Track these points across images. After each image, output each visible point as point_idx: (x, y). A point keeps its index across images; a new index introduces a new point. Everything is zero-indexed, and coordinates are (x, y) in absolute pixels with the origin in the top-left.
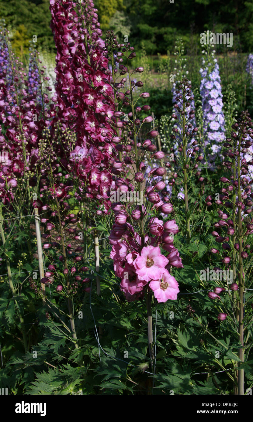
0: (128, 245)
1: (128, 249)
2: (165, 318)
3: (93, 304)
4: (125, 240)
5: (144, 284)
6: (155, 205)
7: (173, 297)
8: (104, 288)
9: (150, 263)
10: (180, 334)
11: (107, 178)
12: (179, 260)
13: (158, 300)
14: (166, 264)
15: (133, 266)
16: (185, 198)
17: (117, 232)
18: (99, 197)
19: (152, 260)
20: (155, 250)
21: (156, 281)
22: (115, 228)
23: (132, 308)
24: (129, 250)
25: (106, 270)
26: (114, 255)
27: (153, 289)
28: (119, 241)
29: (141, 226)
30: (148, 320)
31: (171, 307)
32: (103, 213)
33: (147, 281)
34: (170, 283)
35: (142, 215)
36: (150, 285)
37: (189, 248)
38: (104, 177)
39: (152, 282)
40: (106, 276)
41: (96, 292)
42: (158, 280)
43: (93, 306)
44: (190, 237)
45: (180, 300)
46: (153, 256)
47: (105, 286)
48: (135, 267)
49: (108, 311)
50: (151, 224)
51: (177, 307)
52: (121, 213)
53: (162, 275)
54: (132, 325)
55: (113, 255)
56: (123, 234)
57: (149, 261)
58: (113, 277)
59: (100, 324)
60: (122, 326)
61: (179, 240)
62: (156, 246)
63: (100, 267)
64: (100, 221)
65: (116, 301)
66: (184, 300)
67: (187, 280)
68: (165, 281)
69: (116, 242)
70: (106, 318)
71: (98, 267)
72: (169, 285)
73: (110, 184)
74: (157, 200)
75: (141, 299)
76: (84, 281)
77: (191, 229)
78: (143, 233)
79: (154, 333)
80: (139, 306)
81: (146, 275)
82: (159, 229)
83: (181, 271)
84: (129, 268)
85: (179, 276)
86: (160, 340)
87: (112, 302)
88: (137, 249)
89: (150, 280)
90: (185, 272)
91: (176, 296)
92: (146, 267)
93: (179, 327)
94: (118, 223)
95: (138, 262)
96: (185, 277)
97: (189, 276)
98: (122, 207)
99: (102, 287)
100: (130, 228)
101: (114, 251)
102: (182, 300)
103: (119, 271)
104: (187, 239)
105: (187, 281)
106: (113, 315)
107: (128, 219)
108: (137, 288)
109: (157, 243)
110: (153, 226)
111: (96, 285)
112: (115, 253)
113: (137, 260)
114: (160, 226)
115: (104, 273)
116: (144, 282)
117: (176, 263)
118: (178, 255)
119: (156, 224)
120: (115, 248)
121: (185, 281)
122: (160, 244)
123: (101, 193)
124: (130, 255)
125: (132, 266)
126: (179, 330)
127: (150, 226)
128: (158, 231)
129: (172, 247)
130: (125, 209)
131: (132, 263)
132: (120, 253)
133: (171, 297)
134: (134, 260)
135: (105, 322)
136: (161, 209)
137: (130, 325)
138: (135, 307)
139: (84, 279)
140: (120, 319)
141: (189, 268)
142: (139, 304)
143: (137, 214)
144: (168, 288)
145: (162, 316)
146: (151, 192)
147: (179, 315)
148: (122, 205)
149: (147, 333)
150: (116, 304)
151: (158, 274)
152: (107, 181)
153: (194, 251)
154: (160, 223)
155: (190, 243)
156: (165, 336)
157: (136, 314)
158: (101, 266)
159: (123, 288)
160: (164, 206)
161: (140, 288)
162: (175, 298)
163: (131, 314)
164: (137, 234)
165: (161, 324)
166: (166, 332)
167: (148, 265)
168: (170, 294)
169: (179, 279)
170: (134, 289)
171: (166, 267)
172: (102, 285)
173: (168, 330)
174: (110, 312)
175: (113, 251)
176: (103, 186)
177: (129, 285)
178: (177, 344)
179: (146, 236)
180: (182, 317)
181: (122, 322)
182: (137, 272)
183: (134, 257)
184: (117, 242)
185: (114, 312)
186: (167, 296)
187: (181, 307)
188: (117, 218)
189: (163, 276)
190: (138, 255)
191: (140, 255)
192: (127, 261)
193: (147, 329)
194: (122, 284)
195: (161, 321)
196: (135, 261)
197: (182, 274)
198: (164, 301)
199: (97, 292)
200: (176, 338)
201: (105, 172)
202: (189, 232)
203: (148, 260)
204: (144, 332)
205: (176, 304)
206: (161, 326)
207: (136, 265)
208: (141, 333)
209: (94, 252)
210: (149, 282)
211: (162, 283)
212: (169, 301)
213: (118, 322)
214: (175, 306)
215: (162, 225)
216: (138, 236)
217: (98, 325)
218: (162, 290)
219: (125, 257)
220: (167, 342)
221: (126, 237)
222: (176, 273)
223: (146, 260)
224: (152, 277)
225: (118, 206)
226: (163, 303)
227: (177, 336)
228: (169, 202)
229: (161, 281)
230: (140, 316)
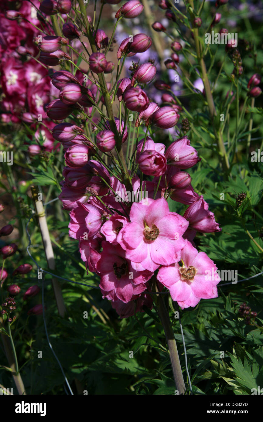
0: (102, 206)
1: (101, 212)
2: (203, 338)
3: (54, 336)
4: (94, 196)
5: (146, 278)
6: (142, 114)
7: (209, 293)
8: (72, 300)
9: (151, 233)
10: (237, 366)
11: (39, 76)
12: (209, 217)
13: (180, 304)
14: (184, 230)
15: (119, 245)
16: (204, 90)
17: (75, 183)
18: (29, 117)
19: (155, 227)
20: (156, 205)
21: (169, 268)
22: (69, 175)
23: (135, 329)
24: (106, 214)
25: (70, 263)
26: (76, 230)
27: (167, 284)
28: (82, 199)
29: (120, 163)
30: (168, 348)
31: (211, 313)
32: (43, 148)
33: (152, 270)
34: (199, 266)
35: (119, 140)
36: (158, 278)
37: (230, 189)
38: (32, 75)
39: (162, 270)
40: (72, 276)
41: (56, 312)
42: (173, 265)
43: (53, 340)
44: (228, 165)
45: (227, 298)
46: (155, 219)
47: (74, 296)
48: (123, 246)
49: (87, 345)
50: (140, 154)
51: (225, 312)
52: (76, 143)
53: (179, 253)
54: (141, 364)
55: (74, 229)
56: (90, 184)
57: (148, 229)
58: (85, 275)
59: (76, 374)
60: (121, 369)
61: (208, 176)
62: (159, 197)
63: (56, 260)
64: (40, 167)
65: (102, 322)
66: (235, 297)
67: (235, 255)
68: (187, 263)
69: (75, 203)
70: (86, 360)
71: (51, 259)
72: (197, 270)
73: (47, 87)
74: (142, 104)
75: (146, 308)
76: (28, 292)
77: (227, 150)
78: (127, 177)
79: (185, 374)
80: (147, 322)
81: (148, 259)
82: (157, 161)
83: (221, 237)
84: (111, 251)
85: (219, 249)
86: (201, 384)
87: (93, 326)
88: (121, 210)
89: (157, 266)
90: (229, 240)
91: (215, 289)
92: (145, 242)
93: (234, 351)
94: (71, 164)
95: (126, 235)
96: (230, 249)
97: (238, 246)
98: (74, 131)
99: (67, 298)
100: (101, 169)
101: (75, 221)
102: (232, 296)
103: (92, 261)
104: (222, 172)
105: (236, 257)
106: (99, 351)
107: (91, 153)
108: (135, 287)
109: (160, 190)
110: (144, 157)
111: (54, 298)
112: (78, 226)
113: (124, 232)
114: (159, 154)
115: (67, 269)
116: (146, 273)
117: (204, 223)
118: (206, 207)
119: (149, 152)
120: (75, 216)
121: (231, 257)
122: (165, 191)
123: (33, 110)
124: (109, 225)
125: (115, 246)
126: (234, 358)
127: (138, 158)
128: (155, 166)
129: (190, 193)
130: (81, 134)
131: (116, 240)
132: (88, 223)
133: (205, 294)
134: (117, 234)
135: (85, 368)
136: (154, 120)
137: (136, 365)
138: (139, 325)
139: (27, 289)
140: (114, 357)
141: (235, 231)
142: (147, 319)
143: (108, 139)
144: (196, 277)
145: (196, 334)
146: (130, 88)
147: (230, 326)
148: (74, 127)
149: (171, 374)
150: (101, 328)
151: (172, 253)
152: (40, 81)
153: (238, 192)
154: (158, 148)
155: (230, 178)
156: (208, 375)
157: (144, 340)
158: (59, 257)
159: (106, 293)
160: (160, 113)
161: (141, 287)
162: (213, 294)
163: (134, 343)
164: (116, 180)
165: (197, 352)
166: (210, 367)
167: (148, 239)
168: (201, 288)
169: (217, 254)
170: (128, 289)
171: (185, 236)
172: (67, 295)
173: (212, 361)
174: (92, 346)
175: (73, 222)
176: (34, 93)
177: (117, 285)
178: (236, 386)
179: (134, 180)
180: (236, 331)
181: (118, 361)
182: (128, 257)
183: (118, 228)
184: (79, 203)
185: (101, 344)
186: (197, 294)
187: (231, 310)
188: (68, 154)
189: (182, 255)
190: (124, 221)
191: (129, 221)
192: (104, 238)
193: (170, 366)
194: (103, 286)
195: (196, 346)
196: (120, 234)
197: (224, 244)
198: (193, 305)
199: (60, 311)
200: (231, 375)
201: (33, 64)
202: (224, 157)
203: (147, 227)
204: (167, 374)
205: (222, 306)
206: (198, 356)
207: (124, 242)
208: (159, 377)
209: (40, 231)
210: (156, 272)
211: (182, 270)
212: (203, 302)
213: (110, 363)
214: (219, 310)
215: (162, 152)
216: (119, 183)
217: (72, 376)
218: (185, 283)
219: (99, 230)
220: (216, 386)
221: (95, 189)
222: (211, 244)
223: (143, 230)
224: (159, 260)
225: (67, 129)
226: (190, 309)
227: (231, 370)
228: (172, 102)
229: (180, 264)
230: (153, 343)
